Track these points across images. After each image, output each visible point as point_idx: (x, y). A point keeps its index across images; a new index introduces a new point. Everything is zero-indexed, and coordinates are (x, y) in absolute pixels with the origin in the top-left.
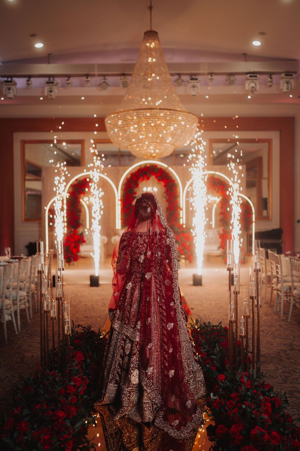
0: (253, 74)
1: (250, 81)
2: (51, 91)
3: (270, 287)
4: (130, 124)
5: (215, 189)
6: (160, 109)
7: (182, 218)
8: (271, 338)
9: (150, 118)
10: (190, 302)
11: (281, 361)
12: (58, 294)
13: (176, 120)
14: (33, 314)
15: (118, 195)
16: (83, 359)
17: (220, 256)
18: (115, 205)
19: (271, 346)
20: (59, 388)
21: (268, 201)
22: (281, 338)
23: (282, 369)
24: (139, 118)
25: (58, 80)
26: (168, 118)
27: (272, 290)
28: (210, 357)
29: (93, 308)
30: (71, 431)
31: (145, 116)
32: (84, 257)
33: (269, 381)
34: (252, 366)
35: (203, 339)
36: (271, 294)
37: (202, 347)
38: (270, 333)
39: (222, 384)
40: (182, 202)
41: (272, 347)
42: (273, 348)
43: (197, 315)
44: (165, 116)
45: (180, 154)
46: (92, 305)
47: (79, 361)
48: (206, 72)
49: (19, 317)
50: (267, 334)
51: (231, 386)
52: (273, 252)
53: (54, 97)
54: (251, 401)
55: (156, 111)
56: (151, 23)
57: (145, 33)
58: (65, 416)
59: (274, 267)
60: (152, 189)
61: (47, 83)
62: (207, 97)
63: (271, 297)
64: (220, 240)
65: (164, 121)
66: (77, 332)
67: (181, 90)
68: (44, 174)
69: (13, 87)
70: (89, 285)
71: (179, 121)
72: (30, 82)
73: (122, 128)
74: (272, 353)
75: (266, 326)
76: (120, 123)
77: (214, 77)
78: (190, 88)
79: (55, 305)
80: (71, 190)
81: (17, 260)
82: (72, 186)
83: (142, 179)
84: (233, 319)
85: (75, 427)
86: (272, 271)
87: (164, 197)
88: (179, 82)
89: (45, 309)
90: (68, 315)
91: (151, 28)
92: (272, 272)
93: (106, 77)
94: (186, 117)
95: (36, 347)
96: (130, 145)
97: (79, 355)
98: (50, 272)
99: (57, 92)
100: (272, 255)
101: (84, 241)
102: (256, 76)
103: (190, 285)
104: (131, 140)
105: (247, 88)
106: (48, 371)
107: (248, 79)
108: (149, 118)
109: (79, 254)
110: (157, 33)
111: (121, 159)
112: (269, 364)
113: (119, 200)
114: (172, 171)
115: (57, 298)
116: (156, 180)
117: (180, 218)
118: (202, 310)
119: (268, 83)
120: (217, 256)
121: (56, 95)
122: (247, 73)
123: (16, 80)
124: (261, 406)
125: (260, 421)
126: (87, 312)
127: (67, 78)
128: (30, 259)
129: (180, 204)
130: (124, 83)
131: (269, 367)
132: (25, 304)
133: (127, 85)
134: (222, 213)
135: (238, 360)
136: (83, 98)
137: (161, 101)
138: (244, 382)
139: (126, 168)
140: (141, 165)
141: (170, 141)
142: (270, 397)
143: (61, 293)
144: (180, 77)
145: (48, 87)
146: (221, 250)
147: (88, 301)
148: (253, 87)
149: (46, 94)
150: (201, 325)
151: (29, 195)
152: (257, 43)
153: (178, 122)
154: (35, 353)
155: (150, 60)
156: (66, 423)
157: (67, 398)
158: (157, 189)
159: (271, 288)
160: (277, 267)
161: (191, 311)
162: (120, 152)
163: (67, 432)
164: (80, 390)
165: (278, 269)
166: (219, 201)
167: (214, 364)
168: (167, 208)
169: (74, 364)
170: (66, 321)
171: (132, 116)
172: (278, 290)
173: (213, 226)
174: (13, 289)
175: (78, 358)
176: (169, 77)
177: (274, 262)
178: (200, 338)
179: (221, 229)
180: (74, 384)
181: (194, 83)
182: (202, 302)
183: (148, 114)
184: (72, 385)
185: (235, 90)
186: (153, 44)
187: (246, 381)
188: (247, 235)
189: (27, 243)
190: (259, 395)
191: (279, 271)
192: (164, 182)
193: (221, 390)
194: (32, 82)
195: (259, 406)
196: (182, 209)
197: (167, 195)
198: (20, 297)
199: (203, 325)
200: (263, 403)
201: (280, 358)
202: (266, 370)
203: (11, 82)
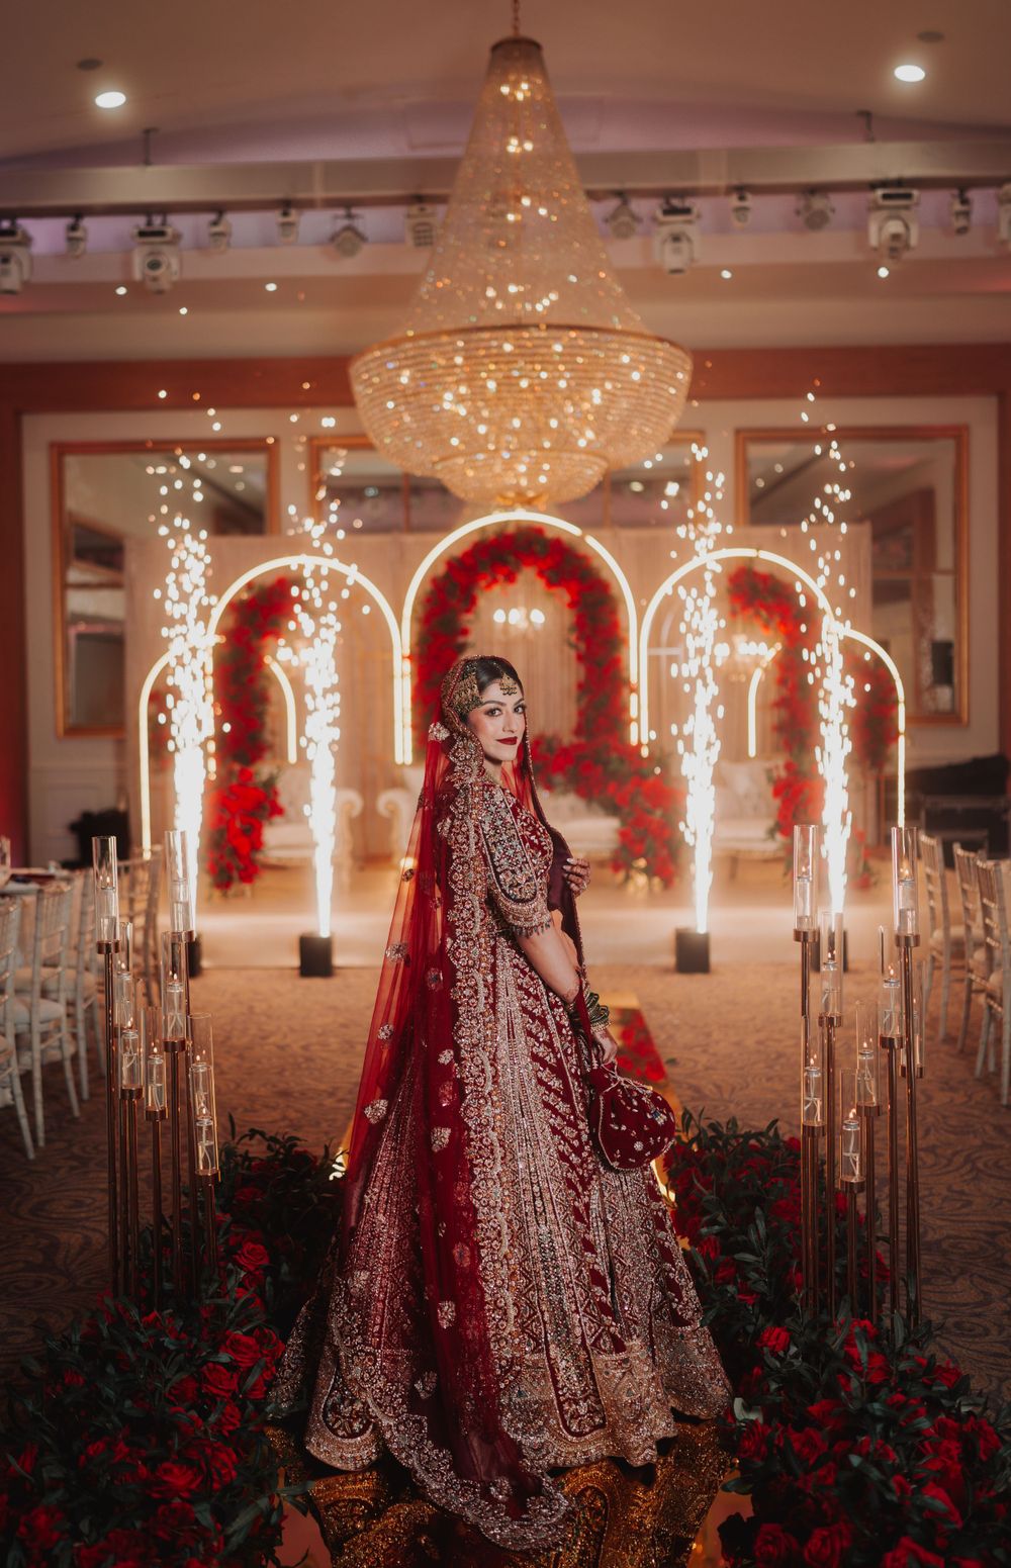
0: (898, 190)
1: (884, 213)
2: (155, 265)
3: (962, 980)
4: (440, 384)
5: (757, 615)
6: (549, 327)
7: (638, 720)
8: (962, 1176)
9: (516, 362)
10: (663, 1036)
11: (1001, 1270)
12: (170, 1029)
13: (610, 365)
14: (90, 1081)
15: (402, 638)
16: (265, 1263)
17: (775, 860)
18: (391, 677)
19: (965, 1210)
20: (178, 1376)
21: (955, 652)
22: (1000, 1178)
23: (1006, 1302)
24: (474, 361)
25: (179, 223)
26: (580, 360)
27: (970, 991)
28: (734, 1259)
29: (308, 1059)
30: (215, 1544)
31: (497, 355)
32: (278, 868)
33: (954, 1347)
34: (888, 1295)
35: (707, 1185)
36: (964, 1006)
37: (705, 1219)
38: (962, 1160)
39: (778, 1364)
40: (636, 660)
41: (968, 1215)
42: (970, 1218)
43: (691, 1087)
44: (568, 351)
45: (628, 482)
46: (305, 1048)
47: (252, 1269)
48: (722, 183)
49: (38, 1095)
50: (950, 1162)
51: (808, 1376)
52: (972, 855)
53: (165, 285)
54: (885, 1436)
55: (535, 333)
56: (516, 10)
57: (495, 48)
58: (194, 1486)
59: (975, 906)
60: (524, 616)
61: (142, 234)
62: (726, 275)
63: (967, 1017)
64: (777, 803)
65: (566, 370)
66: (246, 1157)
67: (627, 253)
68: (132, 563)
69: (18, 251)
70: (297, 972)
71: (624, 371)
72: (78, 234)
73: (412, 399)
74: (968, 1238)
75: (946, 1131)
76: (404, 378)
77: (751, 201)
78: (664, 242)
79: (160, 1066)
80: (230, 622)
81: (33, 886)
82: (234, 607)
83: (489, 579)
84: (818, 1120)
85: (230, 1530)
86: (970, 922)
87: (570, 645)
88: (622, 225)
89: (124, 1082)
90: (208, 1105)
91: (516, 28)
92: (968, 928)
93: (355, 211)
94: (647, 355)
95: (98, 1208)
96: (443, 459)
97: (252, 1246)
98: (155, 928)
99: (174, 266)
100: (969, 866)
101: (277, 811)
102: (908, 196)
103: (666, 971)
104: (445, 443)
105: (874, 241)
106: (135, 1314)
107: (879, 208)
108: (509, 360)
109: (260, 857)
110: (537, 46)
111: (414, 501)
112: (954, 1279)
113: (403, 658)
114: (596, 546)
115: (166, 1043)
116: (540, 584)
117: (631, 720)
118: (707, 1068)
119: (953, 219)
120: (766, 861)
121: (175, 278)
122: (873, 186)
123: (28, 225)
124: (924, 1456)
125: (917, 1520)
126: (287, 1073)
127: (212, 217)
128: (79, 880)
129: (628, 668)
130: (419, 232)
131: (955, 1293)
132: (60, 1047)
133: (431, 237)
134: (781, 703)
135: (838, 1269)
136: (271, 287)
137: (553, 296)
138: (860, 1360)
139: (429, 537)
140: (483, 529)
141: (590, 442)
142: (959, 1417)
143: (182, 1024)
144: (625, 203)
145: (146, 249)
146: (779, 837)
147: (292, 1030)
148: (896, 237)
149: (137, 275)
150: (701, 1131)
151: (80, 637)
152: (910, 73)
153: (616, 373)
154: (94, 1230)
155: (513, 146)
156: (198, 1516)
157: (204, 1415)
158: (544, 614)
159: (966, 983)
160: (986, 911)
161: (668, 1069)
162: (407, 476)
163: (201, 1548)
164: (251, 1380)
165: (991, 918)
166: (774, 659)
167: (749, 1283)
168: (580, 686)
169: (231, 1283)
170: (201, 1128)
171: (448, 356)
172: (991, 996)
173: (752, 751)
174: (18, 991)
175: (245, 1257)
176: (584, 207)
177: (974, 889)
178: (696, 1182)
179: (779, 762)
180: (229, 1360)
181: (677, 223)
182: (709, 1035)
183: (508, 347)
184: (222, 1364)
185: (829, 247)
186: (525, 86)
187: (864, 1358)
188: (878, 783)
189: (73, 815)
190: (916, 1414)
191: (994, 922)
192: (569, 591)
193: (774, 1386)
194: (85, 231)
195: (913, 1455)
196: (635, 690)
197: (578, 639)
198: (42, 1023)
199: (711, 1134)
200: (930, 1443)
201: (999, 1255)
202: (942, 1304)
203: (11, 232)
